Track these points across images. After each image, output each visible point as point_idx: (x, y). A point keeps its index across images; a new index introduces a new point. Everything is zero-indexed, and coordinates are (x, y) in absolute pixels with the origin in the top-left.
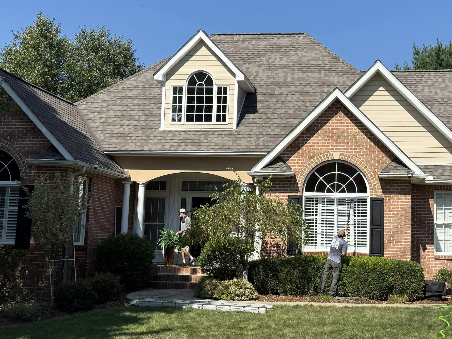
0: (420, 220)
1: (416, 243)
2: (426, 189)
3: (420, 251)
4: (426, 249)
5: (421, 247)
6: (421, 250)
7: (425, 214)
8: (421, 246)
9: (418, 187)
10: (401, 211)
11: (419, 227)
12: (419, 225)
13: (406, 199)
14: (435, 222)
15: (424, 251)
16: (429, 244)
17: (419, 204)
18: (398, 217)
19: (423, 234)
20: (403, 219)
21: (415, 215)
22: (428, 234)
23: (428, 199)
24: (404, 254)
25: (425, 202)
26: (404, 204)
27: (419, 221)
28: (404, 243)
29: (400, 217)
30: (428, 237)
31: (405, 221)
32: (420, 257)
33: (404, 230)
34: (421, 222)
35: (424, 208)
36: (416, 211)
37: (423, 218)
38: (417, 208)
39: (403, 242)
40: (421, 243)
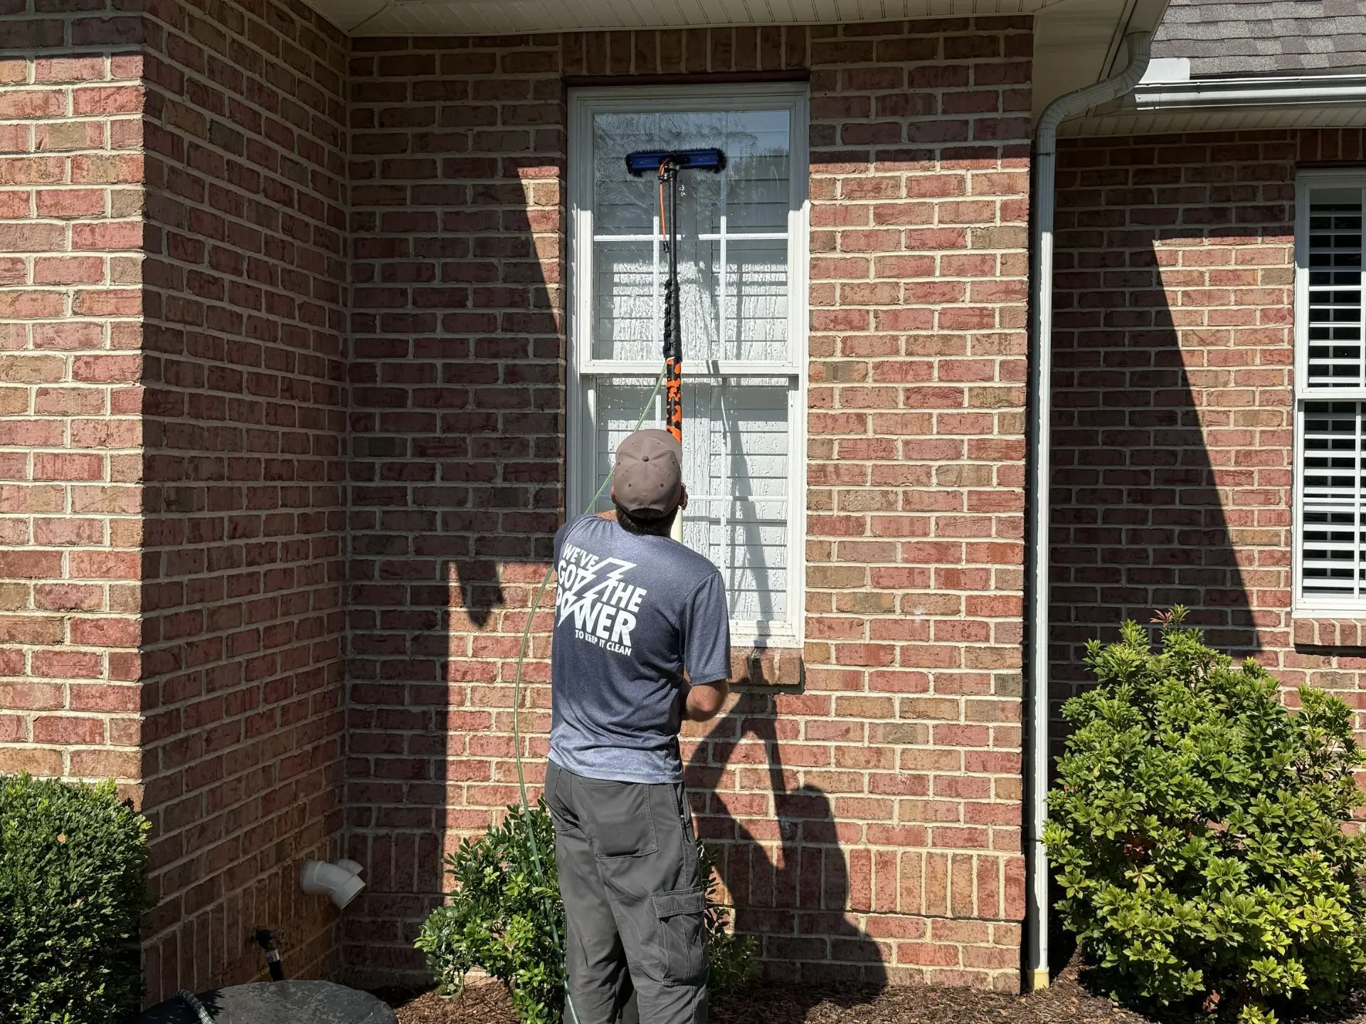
0: (446, 348)
1: (419, 552)
2: (498, 76)
3: (447, 614)
4: (498, 598)
5: (454, 584)
6: (458, 612)
7: (487, 298)
8: (453, 574)
9: (425, 65)
10: (51, 239)
11: (439, 412)
12: (438, 398)
13: (98, 103)
14: (584, 362)
15: (479, 619)
16: (520, 554)
17: (438, 210)
18: (24, 305)
19: (471, 473)
20: (68, 318)
21: (410, 309)
22: (513, 472)
23: (512, 169)
24: (77, 694)
25: (487, 194)
26: (76, 165)
27: (439, 363)
28: (80, 573)
29: (42, 306)
30: (505, 497)
31: (87, 344)
32: (445, 667)
33: (76, 439)
34: (453, 374)
35: (484, 246)
36: (418, 279)
37: (472, 337)
38: (426, 247)
39: (66, 564)
40: (458, 547)
